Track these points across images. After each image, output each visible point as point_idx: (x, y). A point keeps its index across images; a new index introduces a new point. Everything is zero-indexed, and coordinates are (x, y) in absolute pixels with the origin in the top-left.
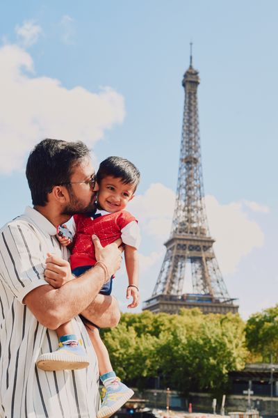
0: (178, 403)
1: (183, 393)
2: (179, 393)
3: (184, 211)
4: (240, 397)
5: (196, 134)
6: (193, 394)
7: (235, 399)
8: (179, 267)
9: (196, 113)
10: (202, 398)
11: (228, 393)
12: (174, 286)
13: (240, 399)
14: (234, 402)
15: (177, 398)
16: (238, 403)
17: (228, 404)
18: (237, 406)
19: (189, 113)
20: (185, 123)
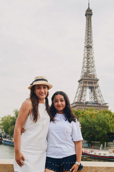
0: (87, 145)
1: (89, 141)
2: (87, 141)
3: (86, 68)
4: (112, 143)
5: (91, 36)
6: (93, 142)
7: (110, 144)
8: (84, 91)
9: (91, 27)
10: (96, 143)
11: (107, 141)
12: (82, 98)
13: (112, 144)
14: (109, 145)
15: (86, 143)
16: (111, 145)
17: (107, 146)
18: (111, 147)
19: (88, 27)
20: (86, 31)
